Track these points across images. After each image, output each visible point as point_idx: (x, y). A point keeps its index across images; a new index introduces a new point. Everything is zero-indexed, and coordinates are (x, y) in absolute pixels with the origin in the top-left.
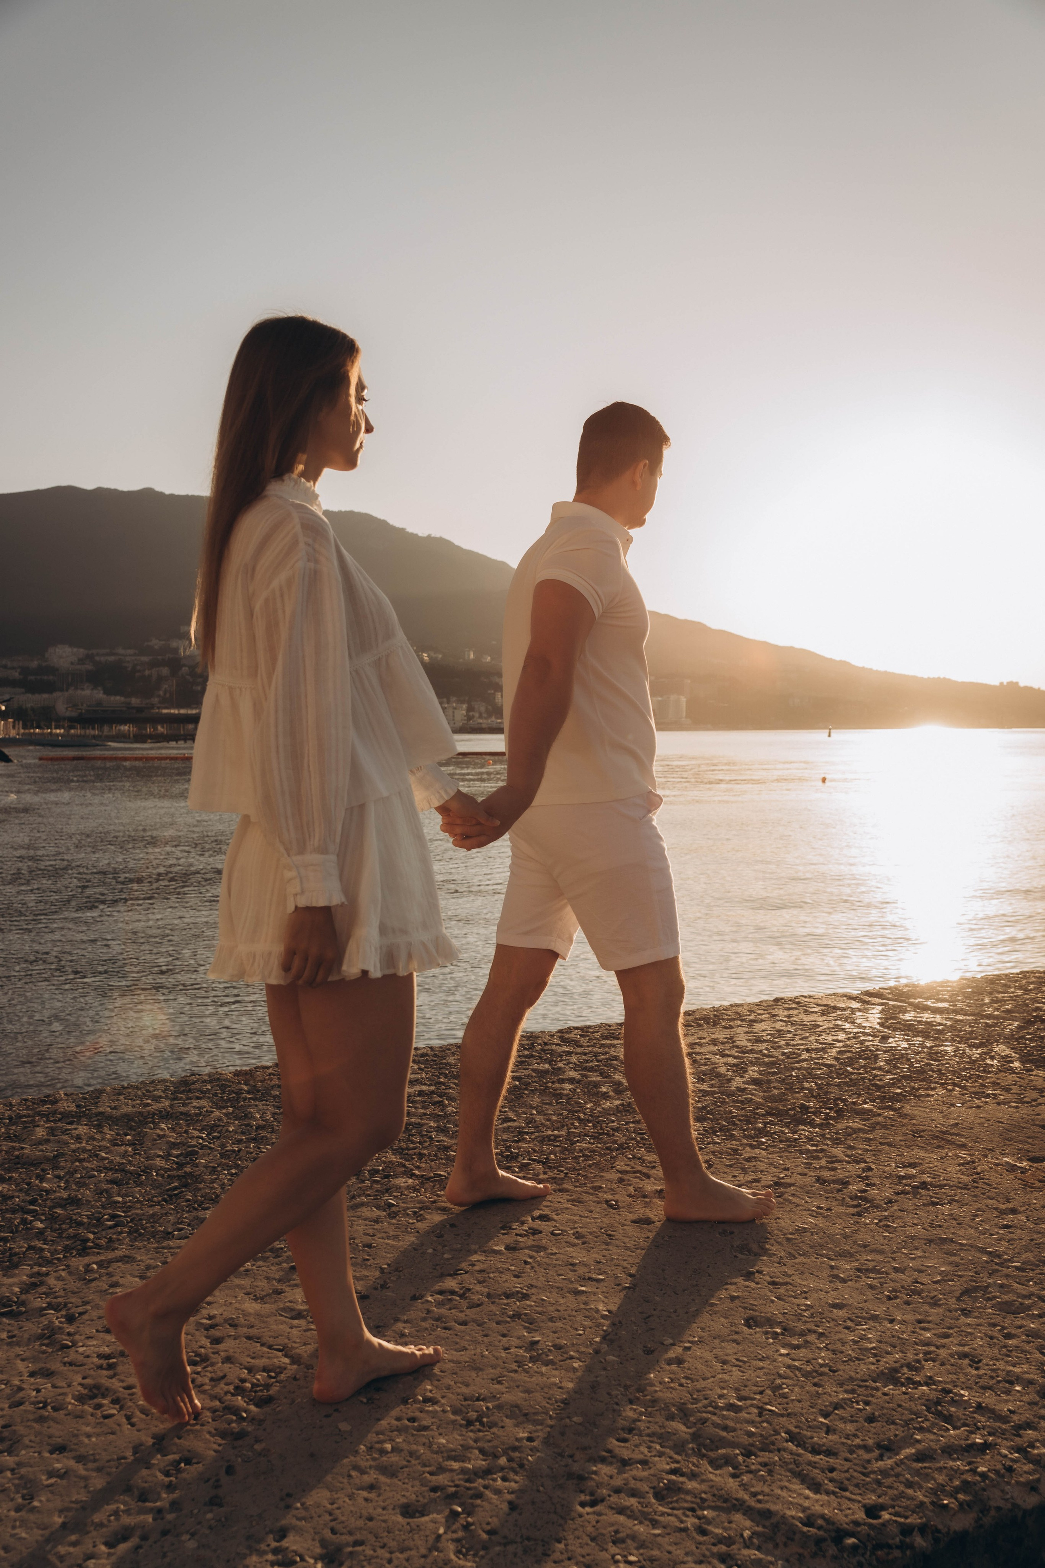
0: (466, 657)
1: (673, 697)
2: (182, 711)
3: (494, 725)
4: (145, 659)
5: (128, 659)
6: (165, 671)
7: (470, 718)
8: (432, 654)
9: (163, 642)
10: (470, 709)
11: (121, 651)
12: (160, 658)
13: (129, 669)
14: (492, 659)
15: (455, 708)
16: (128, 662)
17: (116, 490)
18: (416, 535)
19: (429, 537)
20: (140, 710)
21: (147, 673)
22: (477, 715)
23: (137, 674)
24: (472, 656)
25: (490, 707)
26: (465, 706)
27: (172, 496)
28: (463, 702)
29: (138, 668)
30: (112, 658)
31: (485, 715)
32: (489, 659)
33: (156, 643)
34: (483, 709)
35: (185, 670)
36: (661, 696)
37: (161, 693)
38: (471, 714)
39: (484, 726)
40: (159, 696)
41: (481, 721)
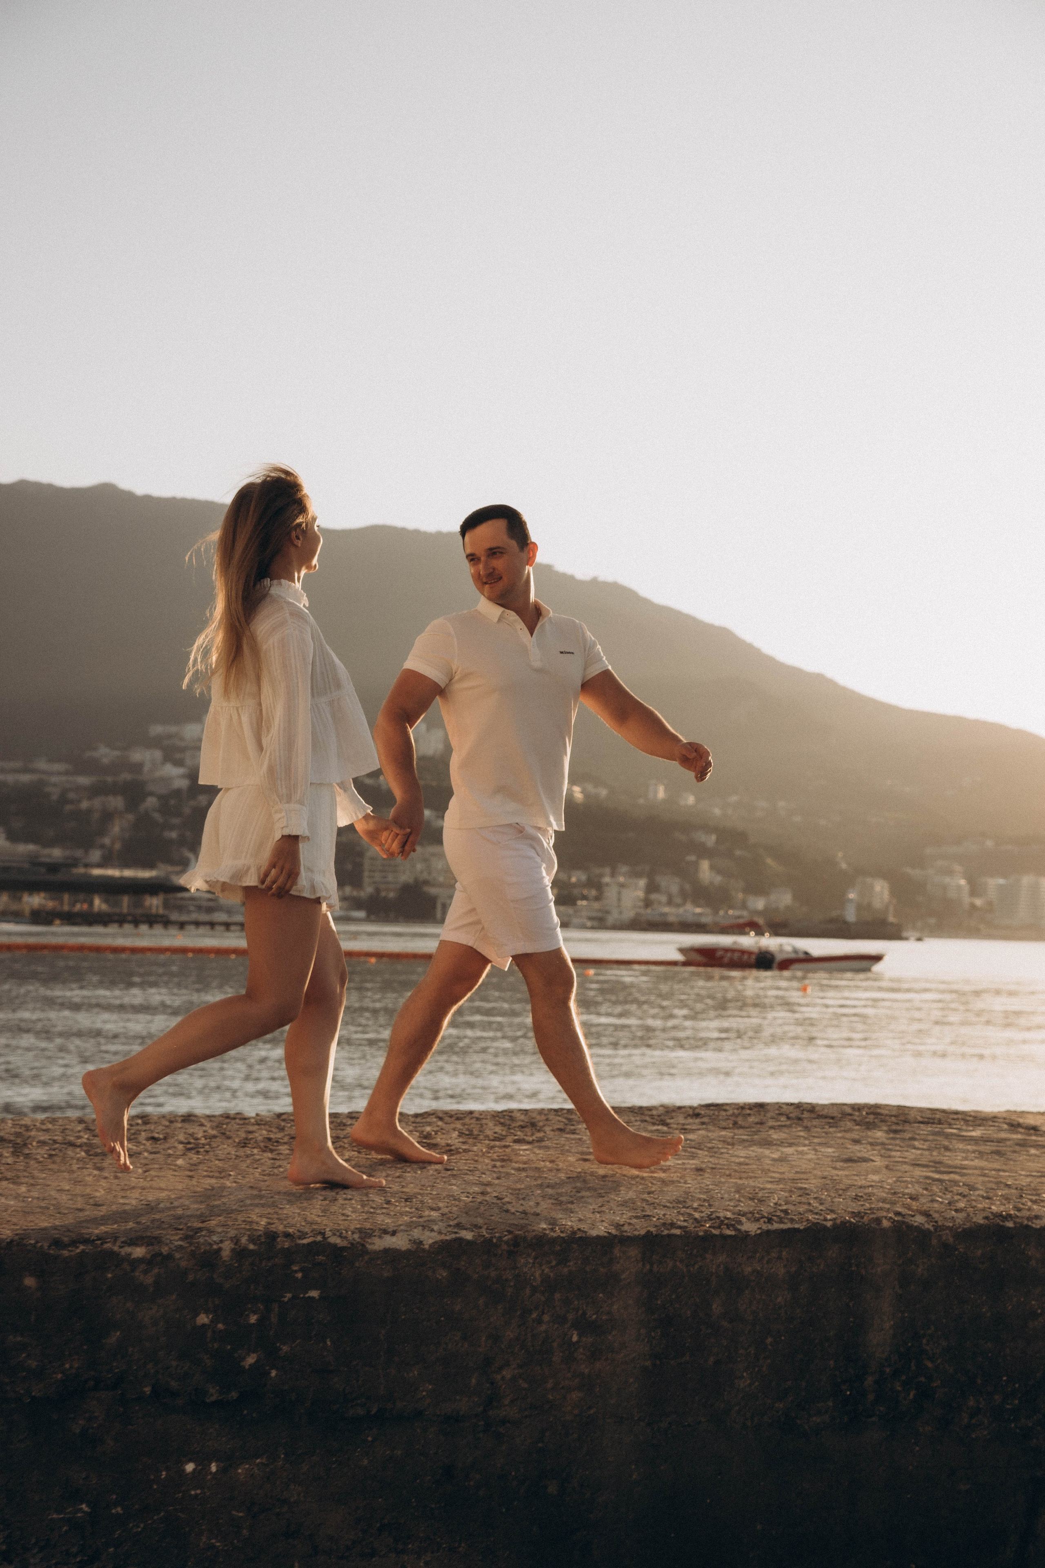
0: (651, 796)
1: (1026, 880)
2: (128, 873)
3: (690, 919)
4: (84, 780)
5: (54, 779)
6: (117, 802)
7: (648, 903)
8: (590, 788)
9: (117, 753)
10: (652, 888)
11: (42, 765)
12: (109, 779)
13: (55, 797)
14: (698, 800)
15: (622, 886)
16: (55, 785)
17: (50, 486)
18: (572, 578)
19: (594, 581)
20: (53, 868)
21: (85, 805)
22: (663, 898)
23: (68, 807)
24: (661, 794)
25: (687, 887)
26: (642, 883)
27: (148, 498)
28: (638, 875)
29: (71, 795)
30: (26, 778)
31: (678, 900)
32: (691, 800)
33: (105, 754)
34: (674, 889)
35: (151, 802)
36: (1004, 876)
37: (107, 841)
38: (653, 896)
39: (671, 919)
40: (102, 846)
41: (666, 910)
